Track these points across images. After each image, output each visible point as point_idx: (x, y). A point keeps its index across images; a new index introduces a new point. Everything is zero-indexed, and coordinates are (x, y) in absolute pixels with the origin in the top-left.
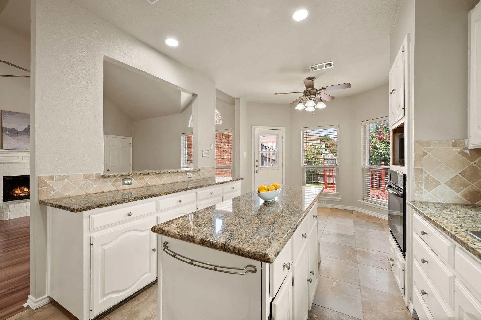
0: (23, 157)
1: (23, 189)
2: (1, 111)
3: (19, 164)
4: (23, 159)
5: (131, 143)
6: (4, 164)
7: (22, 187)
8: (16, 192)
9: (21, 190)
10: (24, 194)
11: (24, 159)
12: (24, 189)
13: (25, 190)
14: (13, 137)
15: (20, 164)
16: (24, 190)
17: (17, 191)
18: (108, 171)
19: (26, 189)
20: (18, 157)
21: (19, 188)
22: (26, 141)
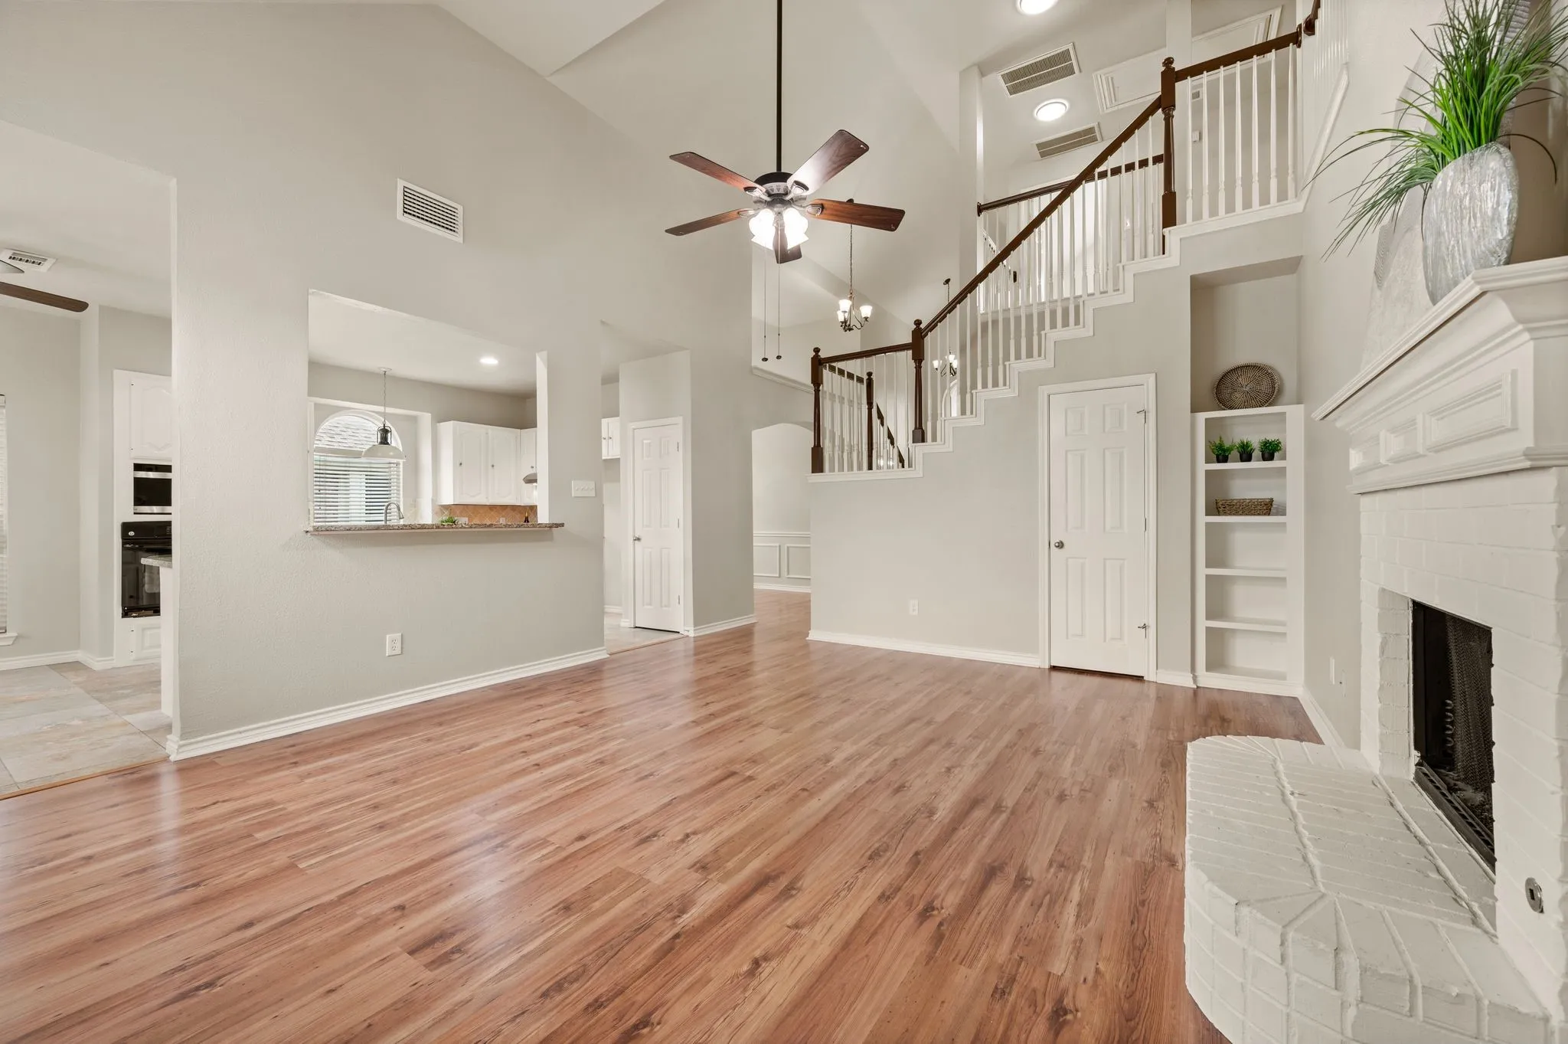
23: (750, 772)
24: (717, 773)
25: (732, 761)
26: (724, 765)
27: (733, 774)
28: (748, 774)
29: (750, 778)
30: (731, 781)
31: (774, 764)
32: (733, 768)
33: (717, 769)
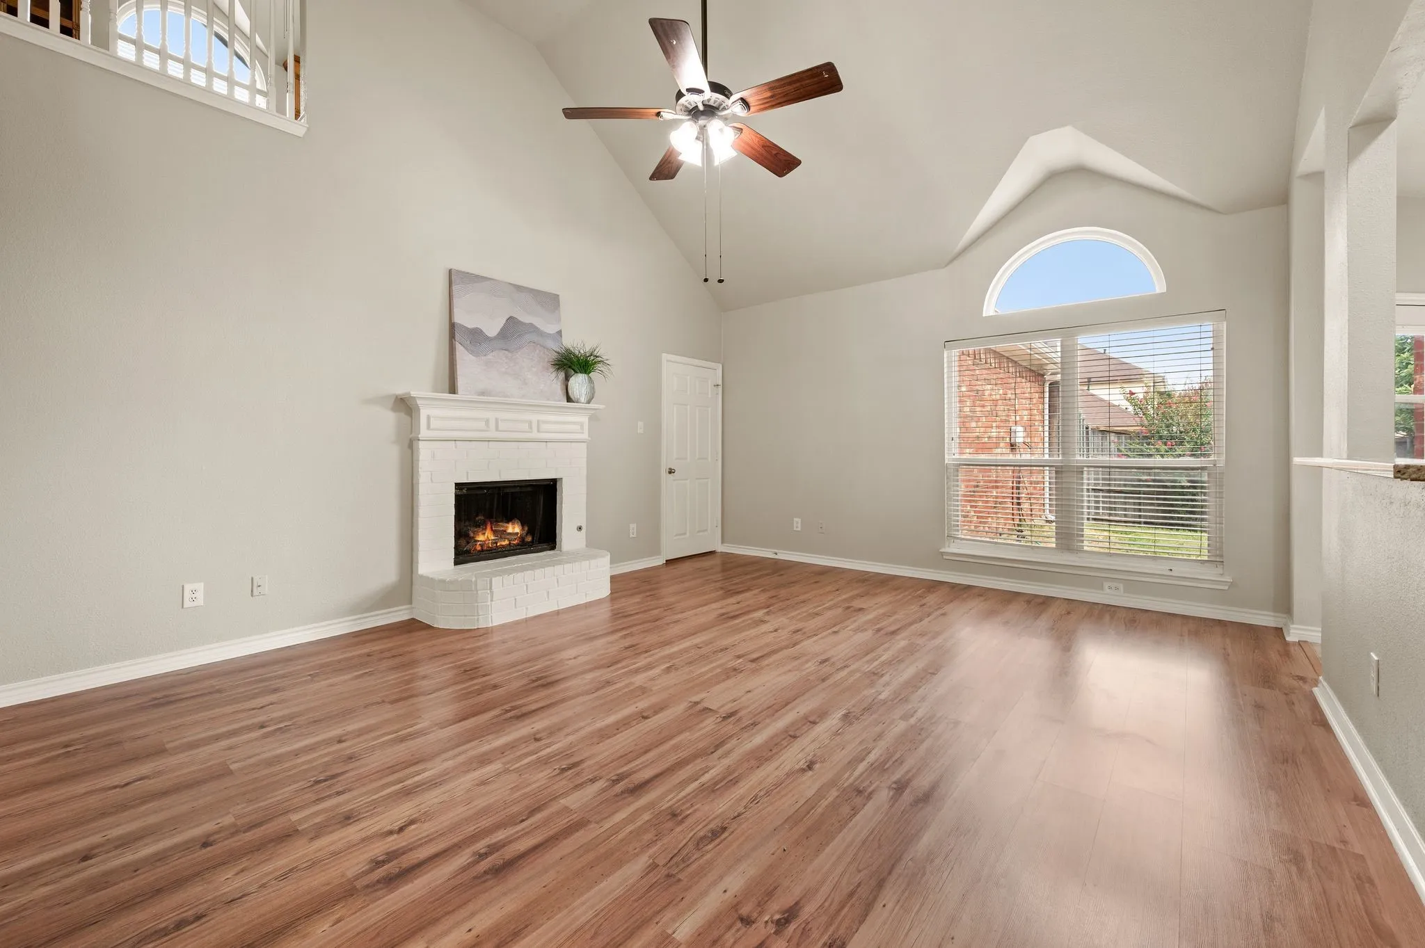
0: (497, 420)
1: (502, 529)
2: (450, 271)
3: (487, 443)
4: (497, 429)
5: (720, 383)
6: (457, 442)
7: (501, 524)
8: (481, 538)
9: (495, 532)
10: (506, 542)
11: (500, 428)
12: (507, 527)
13: (510, 530)
14: (477, 356)
15: (490, 443)
16: (505, 531)
17: (484, 534)
18: (670, 473)
19: (514, 528)
20: (487, 421)
21: (489, 527)
22: (503, 369)
23: (738, 662)
24: (766, 662)
25: (754, 671)
26: (762, 668)
27: (753, 661)
28: (741, 660)
29: (739, 657)
30: (755, 656)
31: (718, 666)
32: (754, 665)
33: (768, 665)
